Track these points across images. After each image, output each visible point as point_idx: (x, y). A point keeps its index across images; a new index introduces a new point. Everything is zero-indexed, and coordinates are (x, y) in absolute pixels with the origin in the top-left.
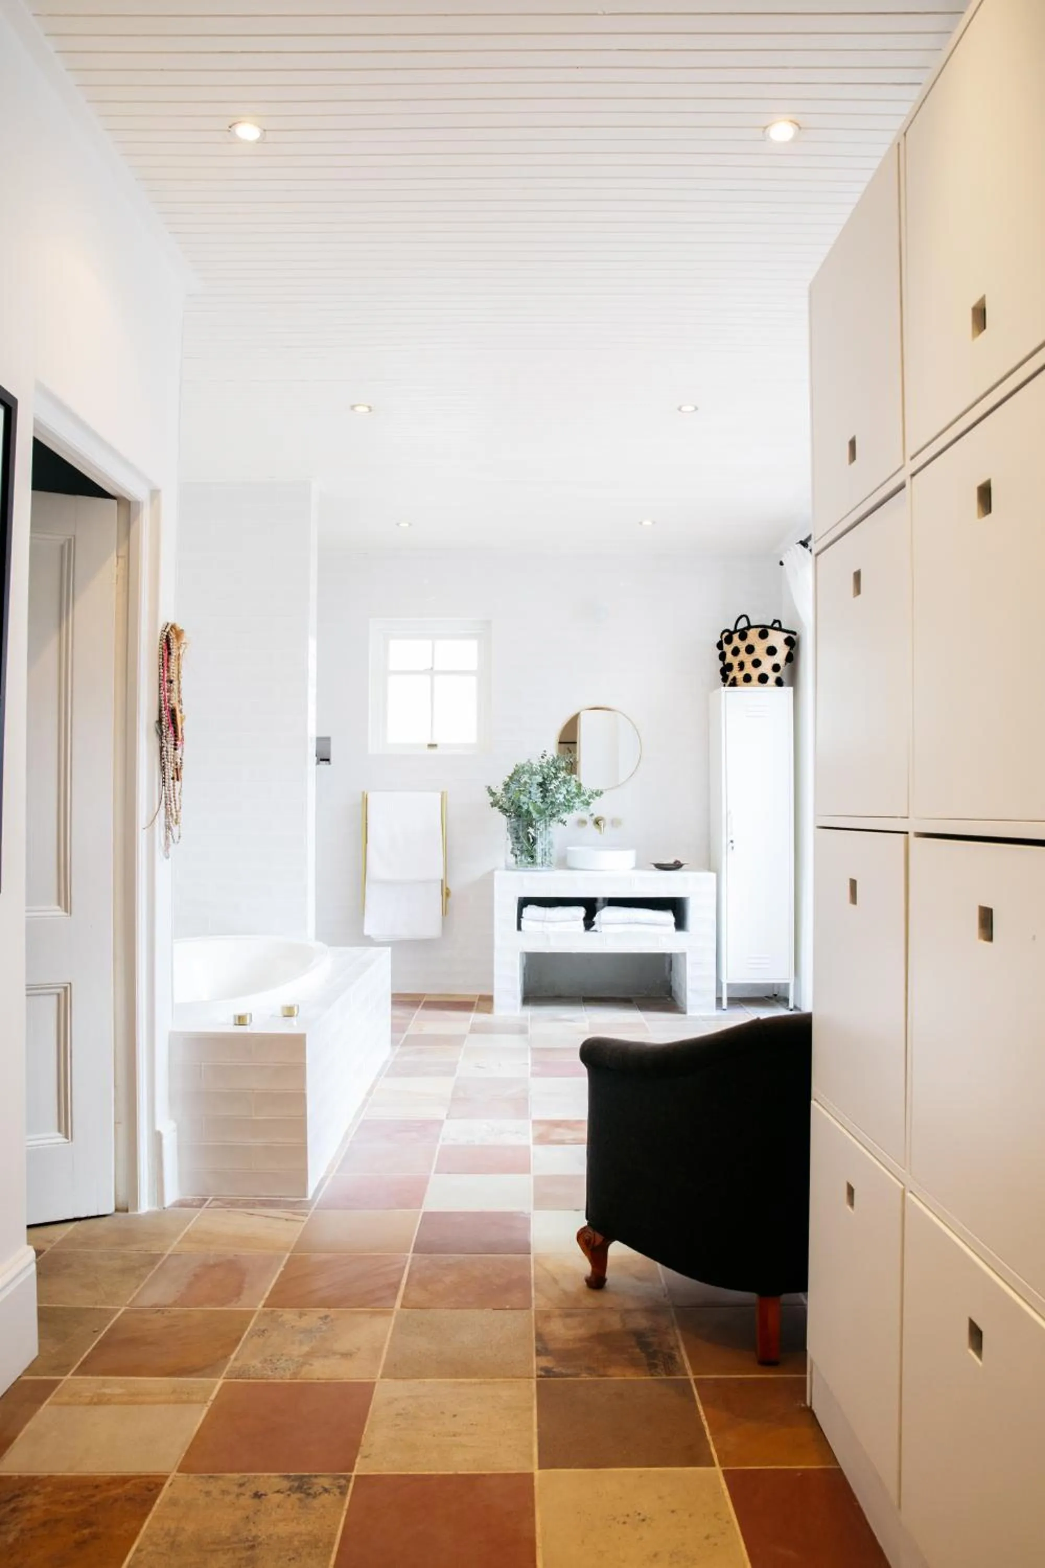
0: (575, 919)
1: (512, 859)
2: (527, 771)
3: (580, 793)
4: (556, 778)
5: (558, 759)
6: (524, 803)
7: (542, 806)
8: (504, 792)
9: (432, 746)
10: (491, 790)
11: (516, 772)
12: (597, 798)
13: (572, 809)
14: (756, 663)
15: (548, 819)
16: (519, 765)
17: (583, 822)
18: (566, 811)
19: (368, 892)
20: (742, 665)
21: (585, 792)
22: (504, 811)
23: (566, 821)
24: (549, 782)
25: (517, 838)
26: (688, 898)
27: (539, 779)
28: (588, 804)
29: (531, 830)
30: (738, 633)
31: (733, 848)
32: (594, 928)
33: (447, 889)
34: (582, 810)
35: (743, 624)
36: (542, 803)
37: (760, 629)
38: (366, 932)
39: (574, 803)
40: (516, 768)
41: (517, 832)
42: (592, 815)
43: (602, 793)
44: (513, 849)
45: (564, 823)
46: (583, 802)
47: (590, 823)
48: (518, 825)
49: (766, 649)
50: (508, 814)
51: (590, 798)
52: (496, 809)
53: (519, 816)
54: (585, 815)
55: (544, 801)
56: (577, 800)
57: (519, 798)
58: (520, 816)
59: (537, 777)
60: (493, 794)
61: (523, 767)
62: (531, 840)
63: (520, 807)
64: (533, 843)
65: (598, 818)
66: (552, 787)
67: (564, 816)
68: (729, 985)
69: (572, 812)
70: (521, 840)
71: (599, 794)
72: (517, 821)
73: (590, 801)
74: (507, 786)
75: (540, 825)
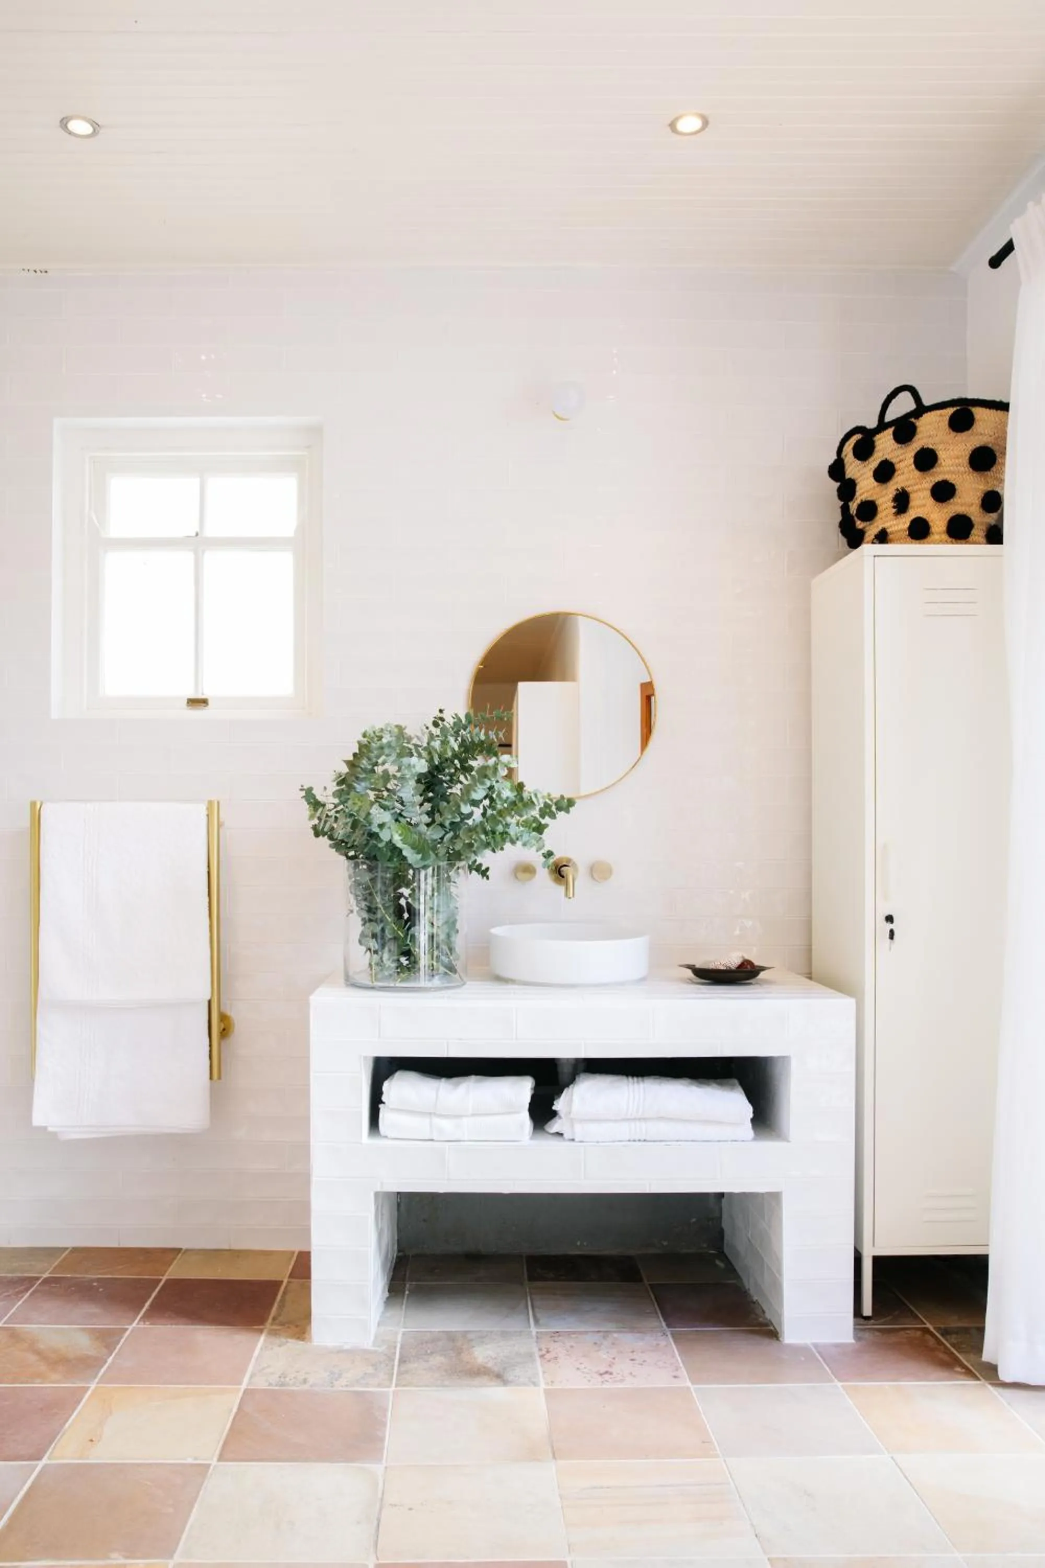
0: (511, 1111)
1: (361, 958)
2: (389, 745)
3: (522, 799)
4: (467, 770)
5: (470, 722)
6: (381, 826)
7: (433, 834)
8: (336, 801)
9: (197, 703)
10: (314, 797)
11: (364, 750)
12: (561, 815)
13: (504, 840)
14: (943, 492)
15: (443, 864)
16: (370, 732)
17: (526, 870)
18: (488, 845)
19: (42, 1029)
20: (902, 501)
21: (534, 799)
22: (341, 845)
23: (487, 869)
24: (448, 778)
25: (371, 910)
26: (785, 1059)
27: (421, 766)
28: (540, 829)
29: (405, 891)
30: (890, 431)
31: (892, 934)
32: (555, 1126)
33: (223, 1018)
34: (524, 845)
35: (903, 405)
36: (428, 825)
37: (950, 411)
38: (38, 1119)
39: (507, 825)
40: (365, 741)
41: (371, 894)
42: (549, 854)
43: (571, 803)
44: (363, 935)
45: (484, 873)
46: (526, 824)
47: (543, 875)
48: (373, 880)
49: (967, 454)
50: (352, 853)
51: (543, 816)
52: (324, 841)
53: (372, 858)
54: (533, 856)
55: (433, 821)
56: (512, 820)
57: (369, 814)
58: (375, 858)
59: (414, 760)
60: (316, 805)
61: (380, 738)
62: (406, 915)
63: (373, 835)
64: (408, 919)
65: (561, 859)
66: (456, 789)
67: (486, 858)
68: (877, 1260)
69: (502, 849)
70: (379, 915)
71: (566, 805)
72: (370, 869)
73: (543, 822)
74: (345, 784)
75: (427, 882)
